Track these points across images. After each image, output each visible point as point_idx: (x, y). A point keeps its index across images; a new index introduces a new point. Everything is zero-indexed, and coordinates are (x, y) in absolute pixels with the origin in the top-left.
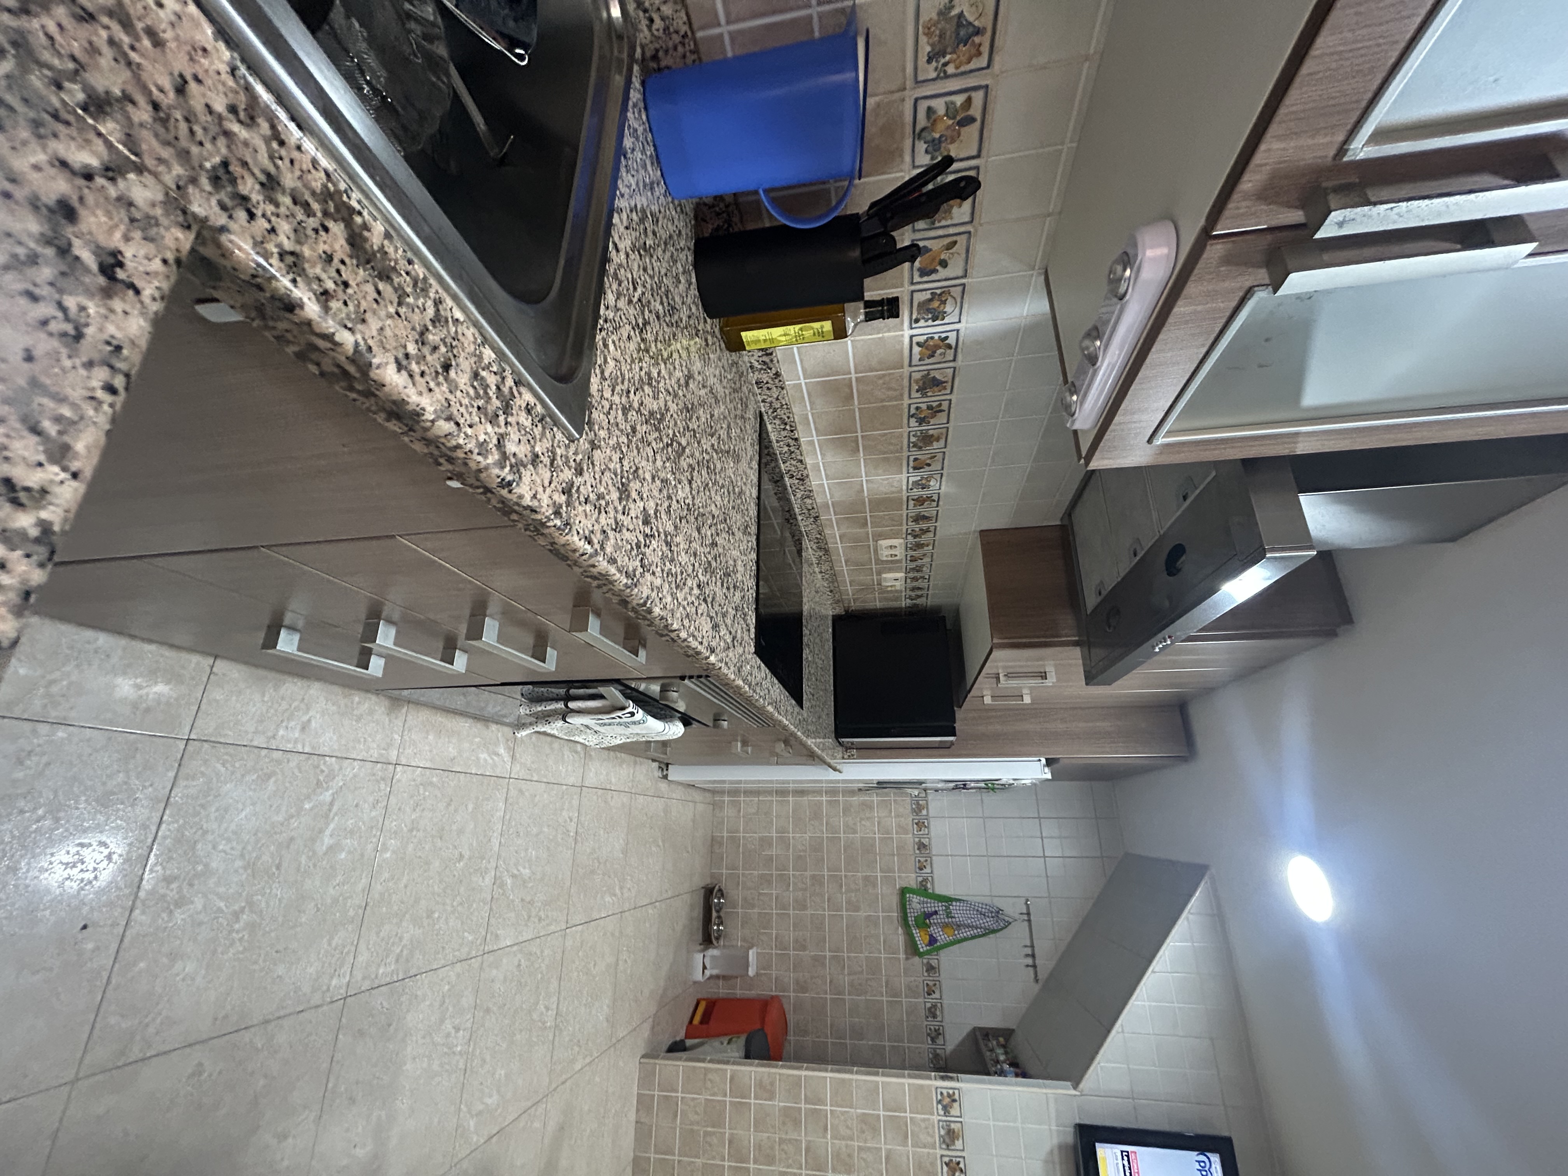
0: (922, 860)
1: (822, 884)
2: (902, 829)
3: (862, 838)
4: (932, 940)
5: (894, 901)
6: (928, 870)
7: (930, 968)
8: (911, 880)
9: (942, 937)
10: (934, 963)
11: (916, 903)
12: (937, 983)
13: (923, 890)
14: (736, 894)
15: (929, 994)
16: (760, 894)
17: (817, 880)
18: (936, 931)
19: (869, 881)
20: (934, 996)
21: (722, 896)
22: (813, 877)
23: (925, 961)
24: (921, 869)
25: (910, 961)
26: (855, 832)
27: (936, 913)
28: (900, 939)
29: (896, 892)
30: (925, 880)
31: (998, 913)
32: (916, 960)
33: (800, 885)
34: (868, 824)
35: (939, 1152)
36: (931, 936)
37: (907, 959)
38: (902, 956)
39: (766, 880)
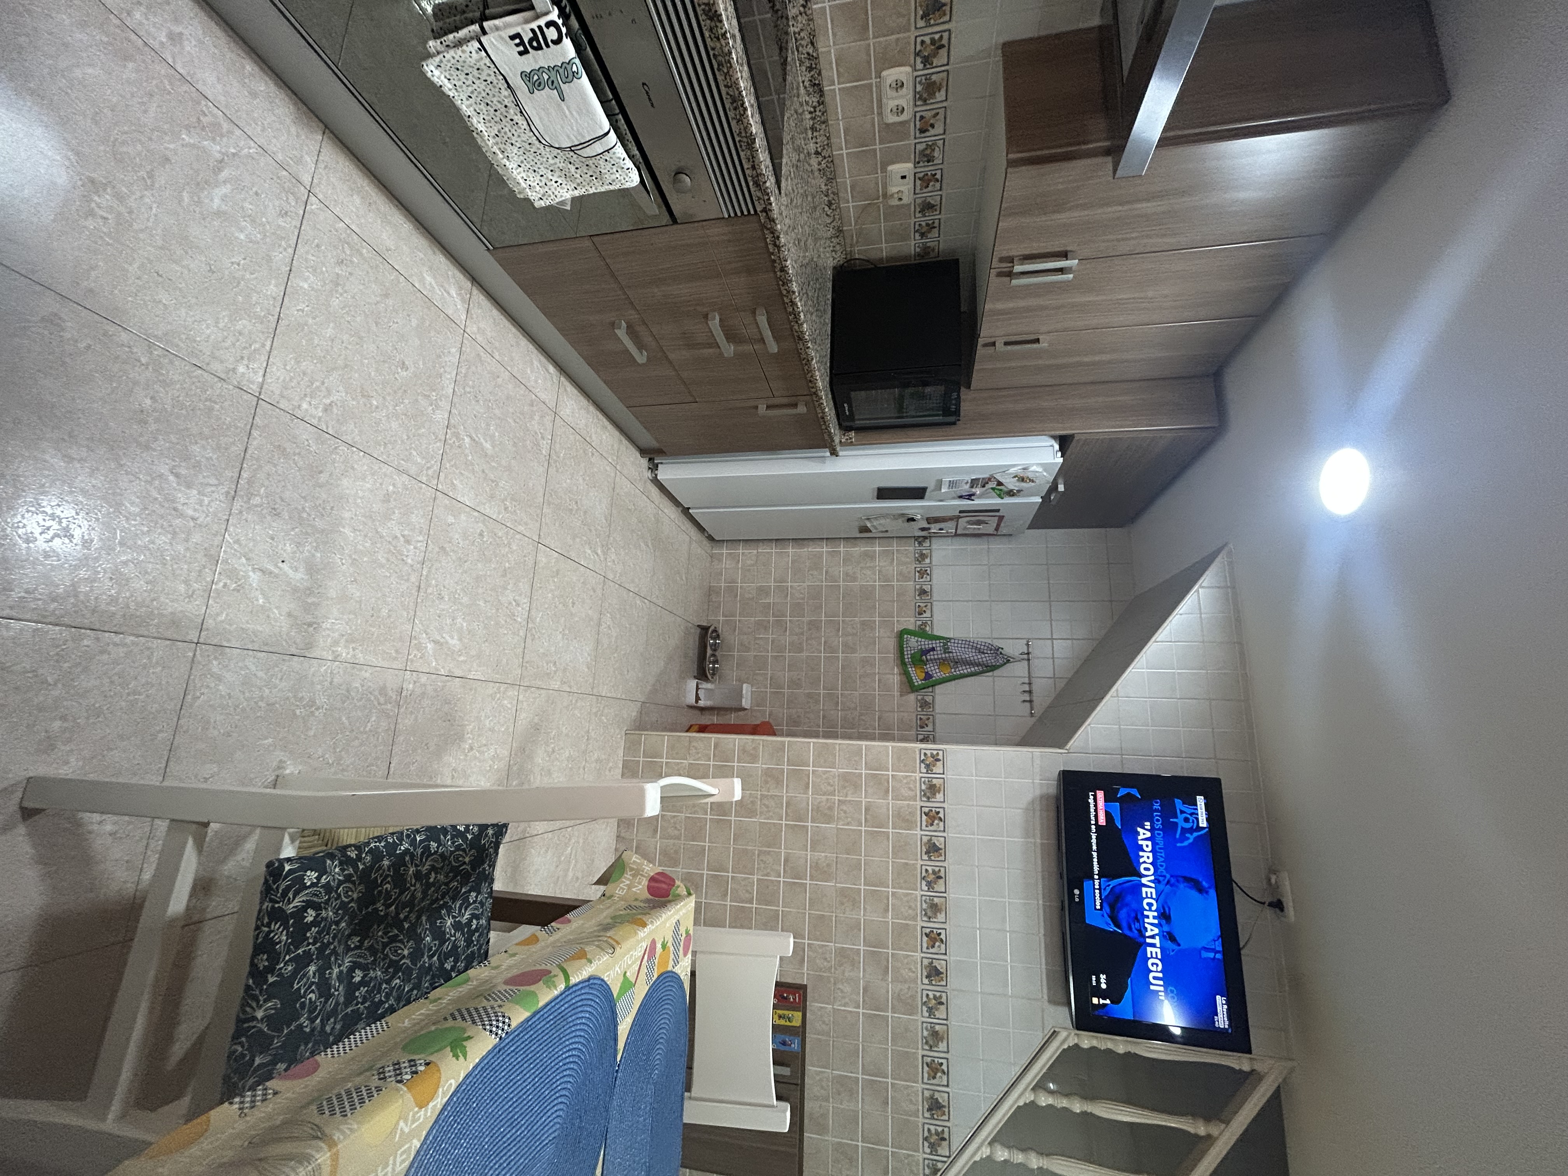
0: (922, 605)
1: (818, 629)
2: (903, 577)
3: (862, 586)
4: (928, 676)
5: (891, 643)
6: (928, 614)
7: (924, 704)
8: (910, 623)
9: (938, 673)
10: (929, 699)
11: (913, 643)
12: (931, 717)
13: (921, 633)
14: (731, 638)
15: (922, 727)
16: (756, 639)
17: (814, 625)
18: (931, 668)
19: (867, 625)
20: (926, 729)
21: (718, 637)
22: (810, 623)
23: (919, 697)
24: (920, 614)
25: (904, 698)
26: (854, 579)
27: (933, 649)
28: (895, 678)
29: (894, 635)
30: (925, 624)
31: (997, 651)
32: (912, 697)
33: (797, 630)
34: (869, 572)
35: (919, 804)
36: (927, 673)
37: (901, 695)
38: (896, 694)
39: (762, 626)
